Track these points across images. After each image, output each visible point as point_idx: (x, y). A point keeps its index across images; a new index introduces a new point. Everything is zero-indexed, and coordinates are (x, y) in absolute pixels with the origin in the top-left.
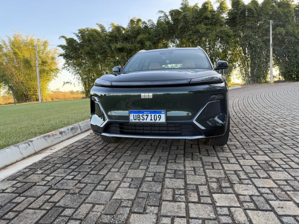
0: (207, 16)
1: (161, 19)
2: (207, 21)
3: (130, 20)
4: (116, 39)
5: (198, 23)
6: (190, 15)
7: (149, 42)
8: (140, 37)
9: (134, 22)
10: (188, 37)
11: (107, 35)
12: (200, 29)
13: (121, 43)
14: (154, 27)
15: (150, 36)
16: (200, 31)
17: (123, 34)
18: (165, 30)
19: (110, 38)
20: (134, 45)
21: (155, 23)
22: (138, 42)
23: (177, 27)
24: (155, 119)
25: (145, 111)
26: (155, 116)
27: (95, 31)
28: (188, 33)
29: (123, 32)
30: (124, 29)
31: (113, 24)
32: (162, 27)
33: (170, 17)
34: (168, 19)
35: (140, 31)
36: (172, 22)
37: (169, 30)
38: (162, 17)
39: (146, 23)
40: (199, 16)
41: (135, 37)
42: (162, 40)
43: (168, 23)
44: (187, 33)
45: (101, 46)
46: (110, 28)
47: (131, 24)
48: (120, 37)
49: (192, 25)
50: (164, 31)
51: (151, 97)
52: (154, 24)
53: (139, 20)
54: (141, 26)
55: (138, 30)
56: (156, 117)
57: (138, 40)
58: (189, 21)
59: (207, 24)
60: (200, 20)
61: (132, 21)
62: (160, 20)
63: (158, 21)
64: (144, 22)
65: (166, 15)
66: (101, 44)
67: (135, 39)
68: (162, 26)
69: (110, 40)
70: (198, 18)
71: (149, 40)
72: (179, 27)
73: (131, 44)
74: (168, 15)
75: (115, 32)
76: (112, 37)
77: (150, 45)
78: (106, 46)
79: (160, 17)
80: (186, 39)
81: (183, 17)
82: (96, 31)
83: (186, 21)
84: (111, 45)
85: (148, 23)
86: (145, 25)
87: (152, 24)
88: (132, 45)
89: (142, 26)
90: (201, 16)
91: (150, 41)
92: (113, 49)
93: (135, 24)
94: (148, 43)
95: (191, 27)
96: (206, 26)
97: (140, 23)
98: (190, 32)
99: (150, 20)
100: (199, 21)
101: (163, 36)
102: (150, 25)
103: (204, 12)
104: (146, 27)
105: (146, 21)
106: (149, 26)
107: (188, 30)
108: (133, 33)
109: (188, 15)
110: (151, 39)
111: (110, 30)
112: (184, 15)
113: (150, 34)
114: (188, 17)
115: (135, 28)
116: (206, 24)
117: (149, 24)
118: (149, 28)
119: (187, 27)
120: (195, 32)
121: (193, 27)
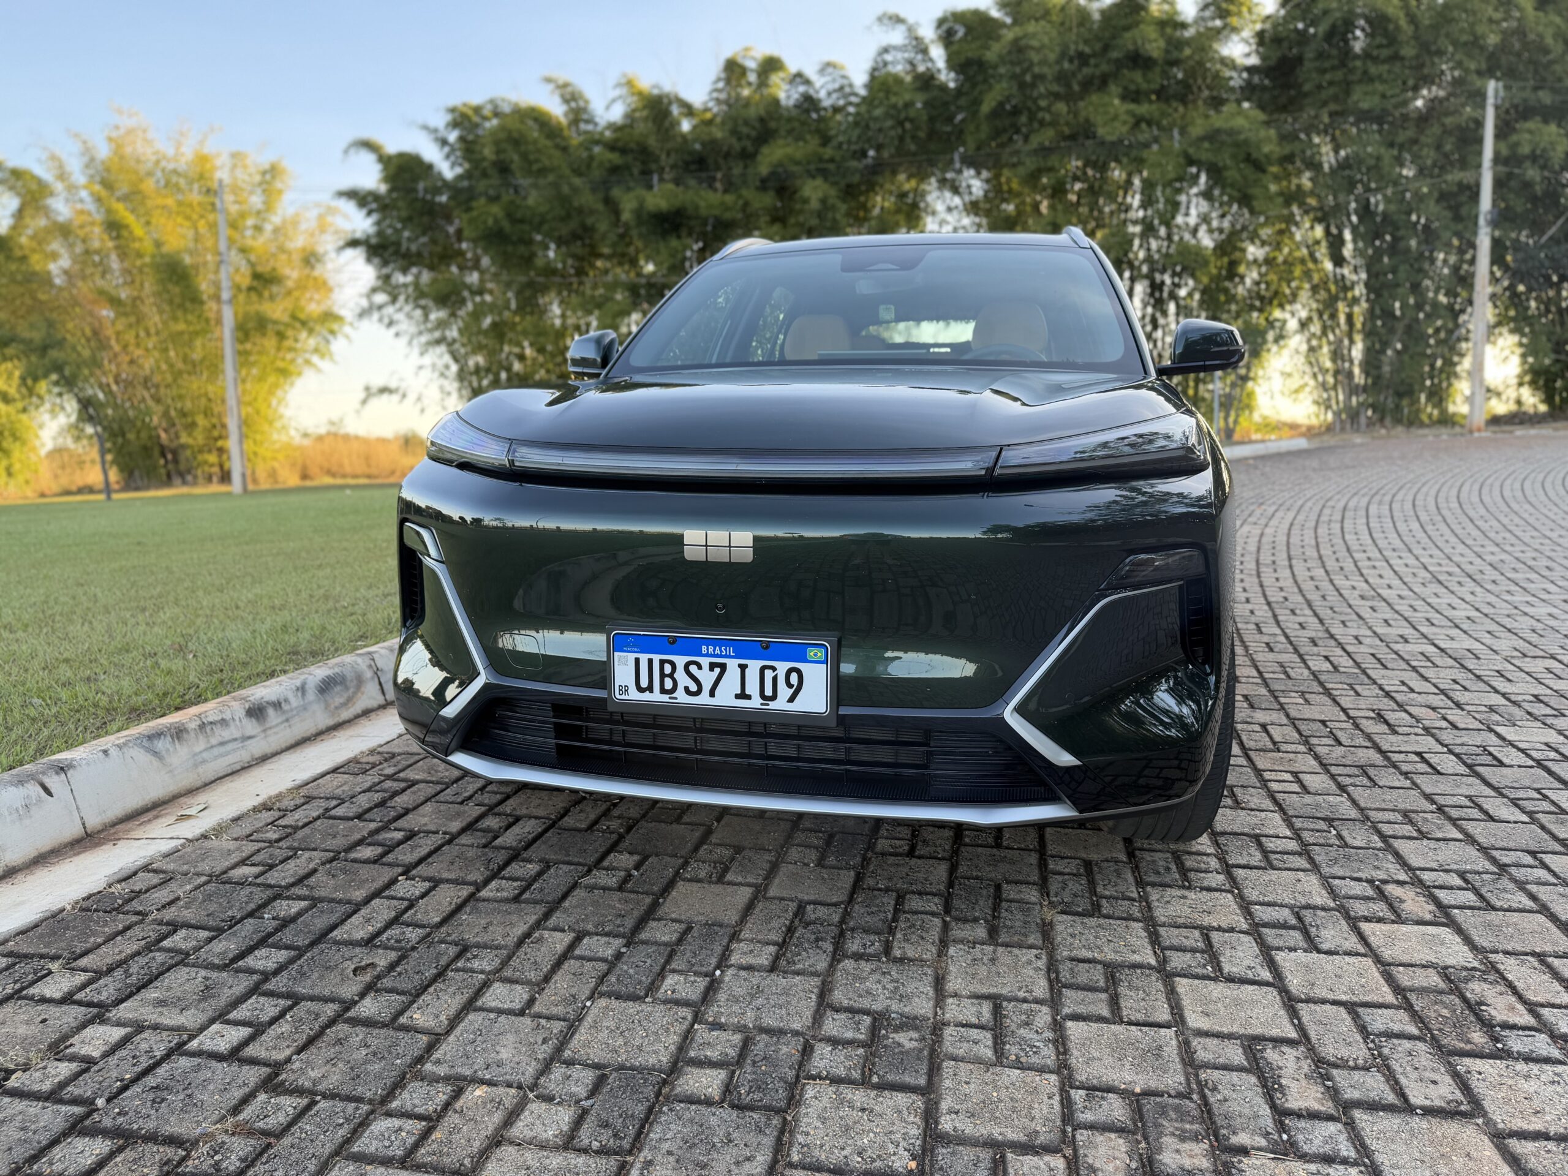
0: (1142, 51)
1: (888, 57)
2: (1138, 76)
3: (720, 64)
4: (643, 163)
5: (1088, 85)
6: (1046, 40)
7: (819, 182)
8: (773, 155)
9: (744, 71)
10: (1031, 164)
11: (597, 142)
12: (1098, 120)
13: (671, 186)
14: (850, 104)
15: (828, 152)
16: (1101, 131)
17: (684, 137)
18: (911, 121)
19: (615, 158)
20: (740, 197)
21: (859, 79)
22: (764, 185)
23: (977, 102)
24: (769, 692)
25: (708, 642)
26: (769, 675)
27: (536, 120)
28: (1035, 141)
29: (686, 126)
30: (689, 110)
31: (630, 84)
32: (894, 107)
33: (938, 54)
34: (931, 60)
35: (773, 125)
36: (948, 78)
37: (932, 119)
38: (896, 48)
39: (807, 82)
40: (1098, 46)
41: (748, 156)
42: (894, 173)
43: (926, 81)
44: (1026, 139)
45: (564, 200)
46: (614, 100)
47: (728, 81)
48: (668, 154)
49: (1057, 96)
50: (901, 123)
51: (748, 556)
52: (851, 85)
53: (771, 65)
54: (782, 95)
55: (762, 120)
56: (775, 679)
57: (764, 170)
58: (1041, 77)
59: (1138, 92)
60: (1105, 67)
61: (733, 69)
62: (885, 64)
63: (874, 69)
64: (799, 75)
65: (917, 39)
66: (566, 189)
67: (746, 167)
68: (893, 99)
69: (614, 170)
70: (1092, 61)
71: (824, 173)
72: (986, 108)
73: (726, 191)
74: (927, 41)
75: (641, 128)
76: (623, 151)
77: (823, 201)
78: (588, 199)
79: (886, 50)
80: (1021, 171)
81: (1010, 52)
82: (538, 118)
83: (1024, 72)
84: (616, 192)
85: (818, 81)
86: (802, 89)
87: (841, 88)
88: (729, 198)
89: (786, 94)
90: (1106, 48)
91: (826, 179)
92: (626, 216)
93: (749, 84)
94: (813, 191)
95: (1050, 106)
96: (1132, 106)
97: (775, 78)
98: (1046, 136)
99: (828, 64)
100: (1093, 77)
101: (901, 152)
102: (829, 94)
103: (1127, 28)
104: (809, 103)
105: (811, 72)
106: (822, 94)
107: (1036, 125)
108: (734, 132)
109: (1035, 43)
110: (832, 167)
111: (616, 114)
112: (1016, 41)
113: (826, 140)
114: (1038, 50)
115: (747, 103)
116: (1132, 96)
117: (823, 88)
118: (825, 109)
119: (1029, 109)
120: (1073, 137)
121: (1061, 107)
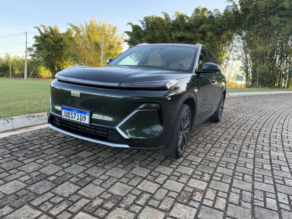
1: (229, 8)
2: (282, 12)
3: (195, 9)
4: (178, 28)
5: (270, 14)
6: (262, 5)
8: (203, 27)
9: (199, 11)
10: (256, 30)
11: (170, 24)
12: (272, 21)
13: (182, 32)
14: (220, 17)
15: (214, 26)
17: (186, 23)
18: (231, 21)
19: (173, 27)
20: (195, 34)
21: (222, 12)
22: (200, 32)
23: (246, 17)
27: (159, 20)
28: (257, 25)
29: (187, 21)
30: (187, 18)
31: (177, 13)
32: (228, 18)
33: (239, 7)
34: (237, 8)
35: (203, 21)
36: (240, 12)
37: (236, 20)
38: (231, 6)
39: (211, 13)
41: (198, 27)
42: (227, 31)
43: (236, 13)
44: (255, 25)
45: (162, 34)
46: (174, 16)
47: (196, 12)
48: (183, 26)
49: (263, 16)
50: (229, 21)
52: (220, 14)
53: (205, 9)
54: (206, 15)
55: (201, 20)
57: (200, 29)
58: (260, 12)
59: (282, 15)
61: (197, 10)
63: (225, 10)
64: (210, 11)
65: (235, 4)
66: (163, 32)
67: (197, 29)
68: (228, 16)
69: (172, 29)
70: (272, 9)
71: (212, 31)
73: (193, 33)
74: (237, 5)
75: (178, 21)
76: (174, 26)
77: (211, 36)
78: (166, 34)
80: (254, 31)
81: (254, 7)
83: (256, 11)
84: (172, 33)
85: (213, 13)
86: (210, 14)
87: (218, 14)
88: (193, 35)
89: (207, 15)
90: (275, 6)
92: (173, 38)
93: (200, 13)
94: (209, 34)
95: (261, 18)
96: (280, 19)
97: (205, 12)
98: (260, 24)
99: (216, 9)
100: (272, 12)
101: (228, 26)
102: (216, 15)
104: (211, 17)
105: (212, 11)
106: (214, 15)
107: (258, 22)
108: (196, 22)
109: (259, 5)
110: (214, 29)
111: (174, 19)
112: (256, 5)
113: (213, 24)
114: (260, 7)
115: (199, 17)
116: (280, 16)
118: (215, 18)
119: (257, 19)
120: (266, 25)
121: (264, 18)
